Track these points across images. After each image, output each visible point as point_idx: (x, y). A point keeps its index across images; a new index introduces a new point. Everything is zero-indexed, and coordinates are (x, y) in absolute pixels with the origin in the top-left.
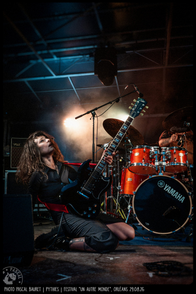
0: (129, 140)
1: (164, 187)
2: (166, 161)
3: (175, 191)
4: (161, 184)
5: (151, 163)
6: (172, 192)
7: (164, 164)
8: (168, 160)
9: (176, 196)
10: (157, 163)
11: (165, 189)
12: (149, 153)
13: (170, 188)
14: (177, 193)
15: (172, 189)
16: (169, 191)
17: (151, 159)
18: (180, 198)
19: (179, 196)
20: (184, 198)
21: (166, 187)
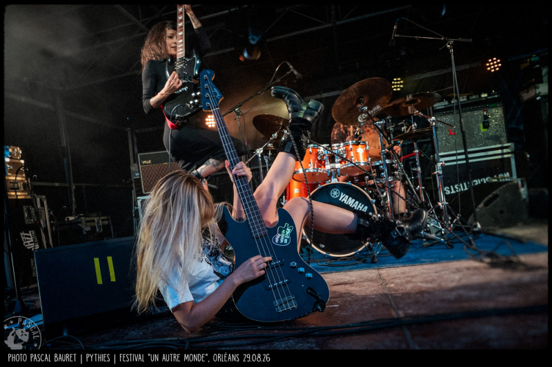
1: (339, 197)
2: (340, 162)
3: (354, 200)
4: (335, 193)
5: (320, 167)
6: (350, 202)
7: (338, 166)
8: (343, 160)
9: (356, 207)
10: (328, 167)
11: (340, 199)
12: (317, 154)
13: (347, 197)
14: (357, 202)
15: (350, 198)
16: (346, 201)
17: (320, 162)
18: (361, 208)
19: (359, 206)
20: (366, 208)
21: (342, 197)
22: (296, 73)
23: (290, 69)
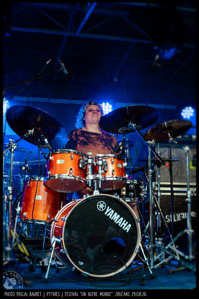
0: (46, 140)
1: (106, 210)
3: (119, 216)
4: (102, 206)
6: (115, 217)
7: (100, 176)
10: (90, 177)
13: (113, 211)
14: (122, 219)
15: (116, 214)
16: (111, 215)
17: (81, 170)
18: (125, 225)
19: (123, 223)
20: (130, 225)
21: (108, 211)
22: (66, 72)
23: (60, 66)
